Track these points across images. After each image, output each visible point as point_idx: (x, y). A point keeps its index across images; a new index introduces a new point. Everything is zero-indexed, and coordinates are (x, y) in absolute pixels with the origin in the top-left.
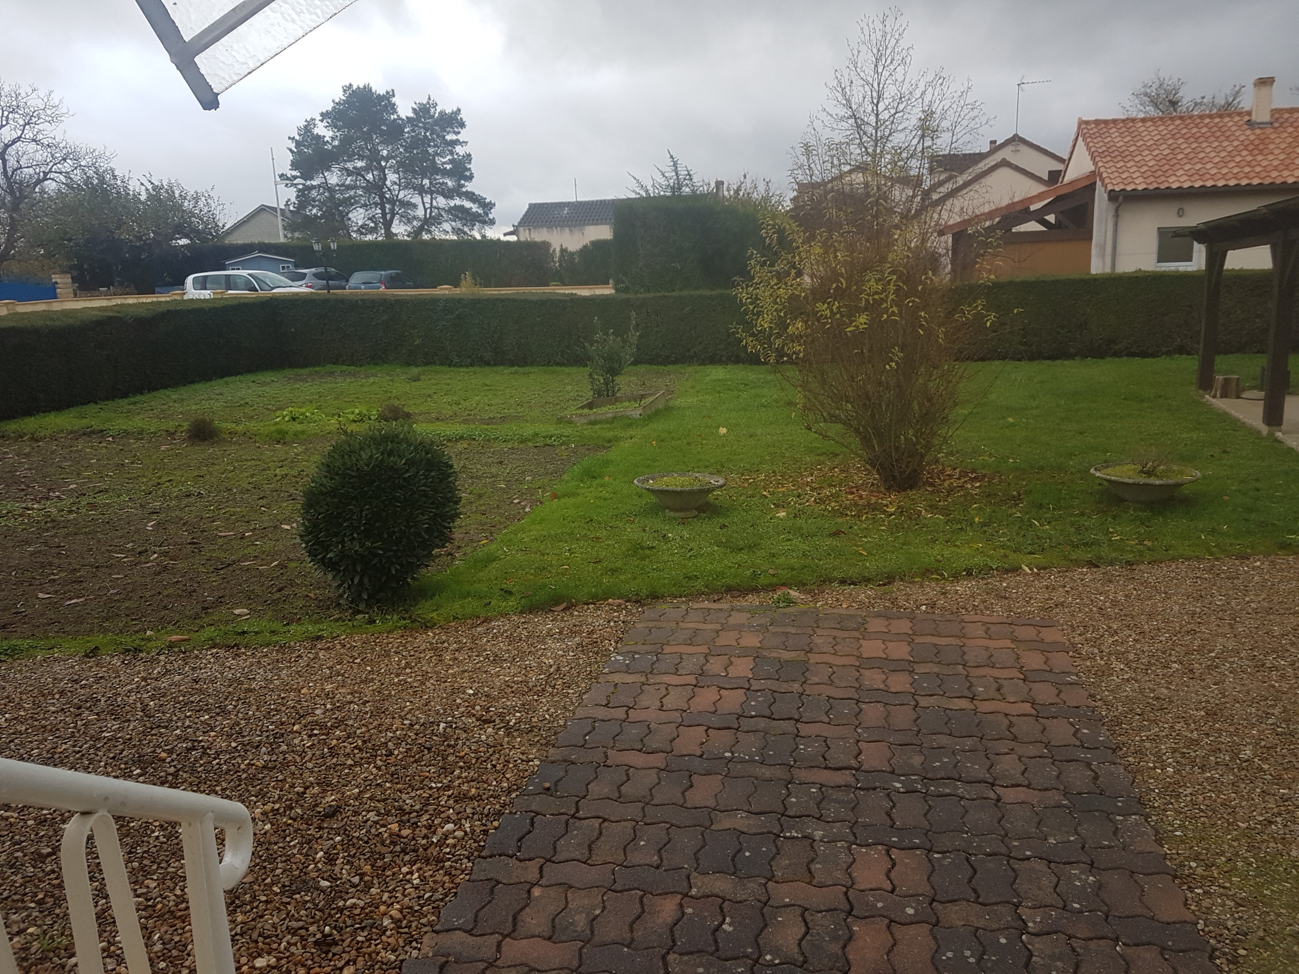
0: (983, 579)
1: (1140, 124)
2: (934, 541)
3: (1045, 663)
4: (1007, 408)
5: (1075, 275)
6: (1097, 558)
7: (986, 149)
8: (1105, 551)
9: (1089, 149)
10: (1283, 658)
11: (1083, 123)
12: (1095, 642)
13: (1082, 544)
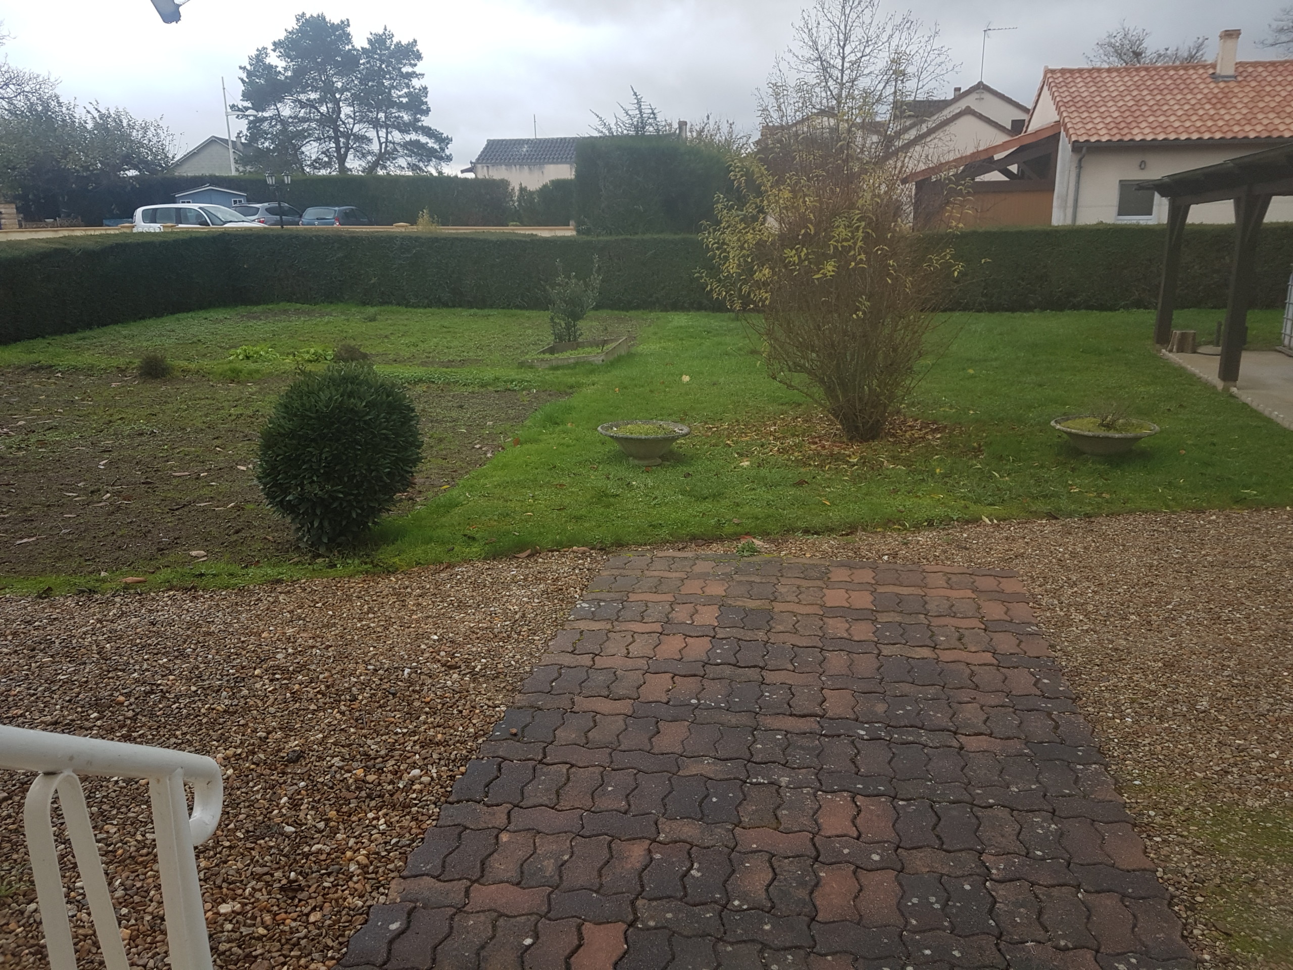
0: (944, 529)
1: (1105, 74)
2: (896, 491)
3: (1006, 613)
4: (968, 360)
5: (1038, 227)
6: (1056, 509)
7: (950, 96)
8: (1064, 503)
9: (1054, 98)
10: (1238, 611)
11: (1049, 72)
12: (1055, 593)
13: (1042, 496)
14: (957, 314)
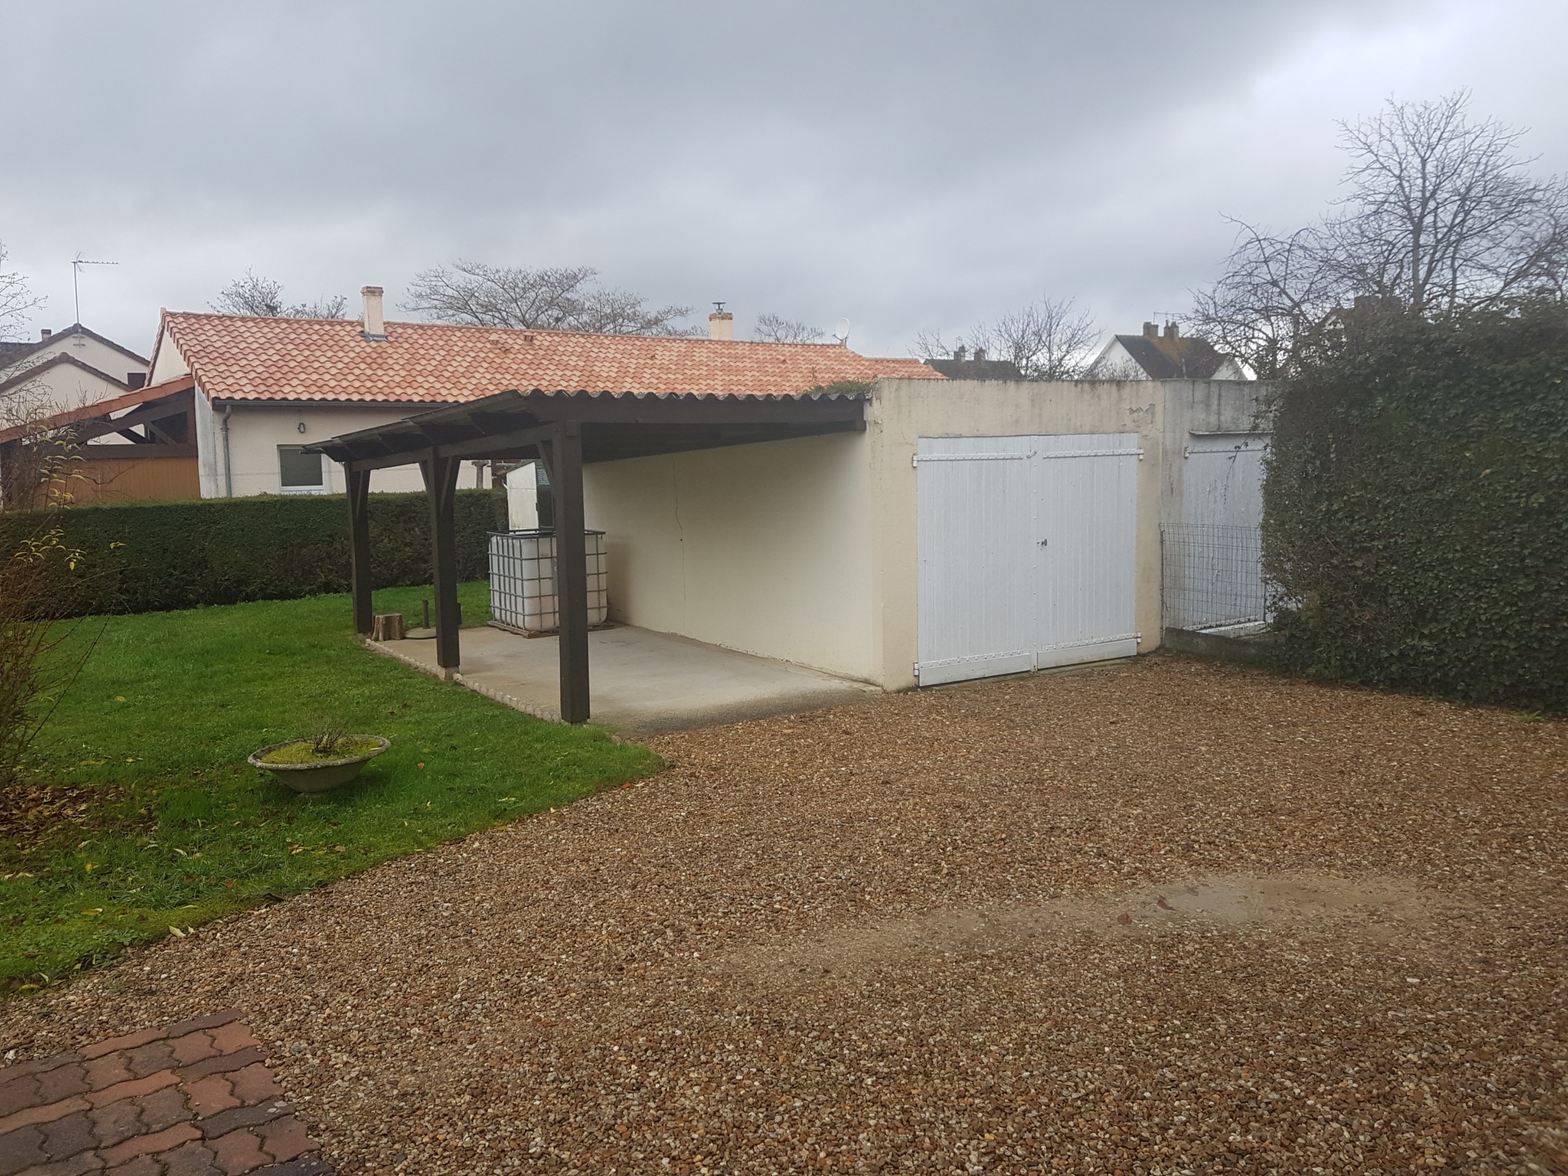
0: (110, 968)
3: (232, 1093)
4: (114, 683)
6: (277, 886)
7: (38, 339)
8: (287, 875)
9: (179, 346)
11: (168, 316)
12: (299, 1030)
13: (253, 871)
14: (89, 619)
